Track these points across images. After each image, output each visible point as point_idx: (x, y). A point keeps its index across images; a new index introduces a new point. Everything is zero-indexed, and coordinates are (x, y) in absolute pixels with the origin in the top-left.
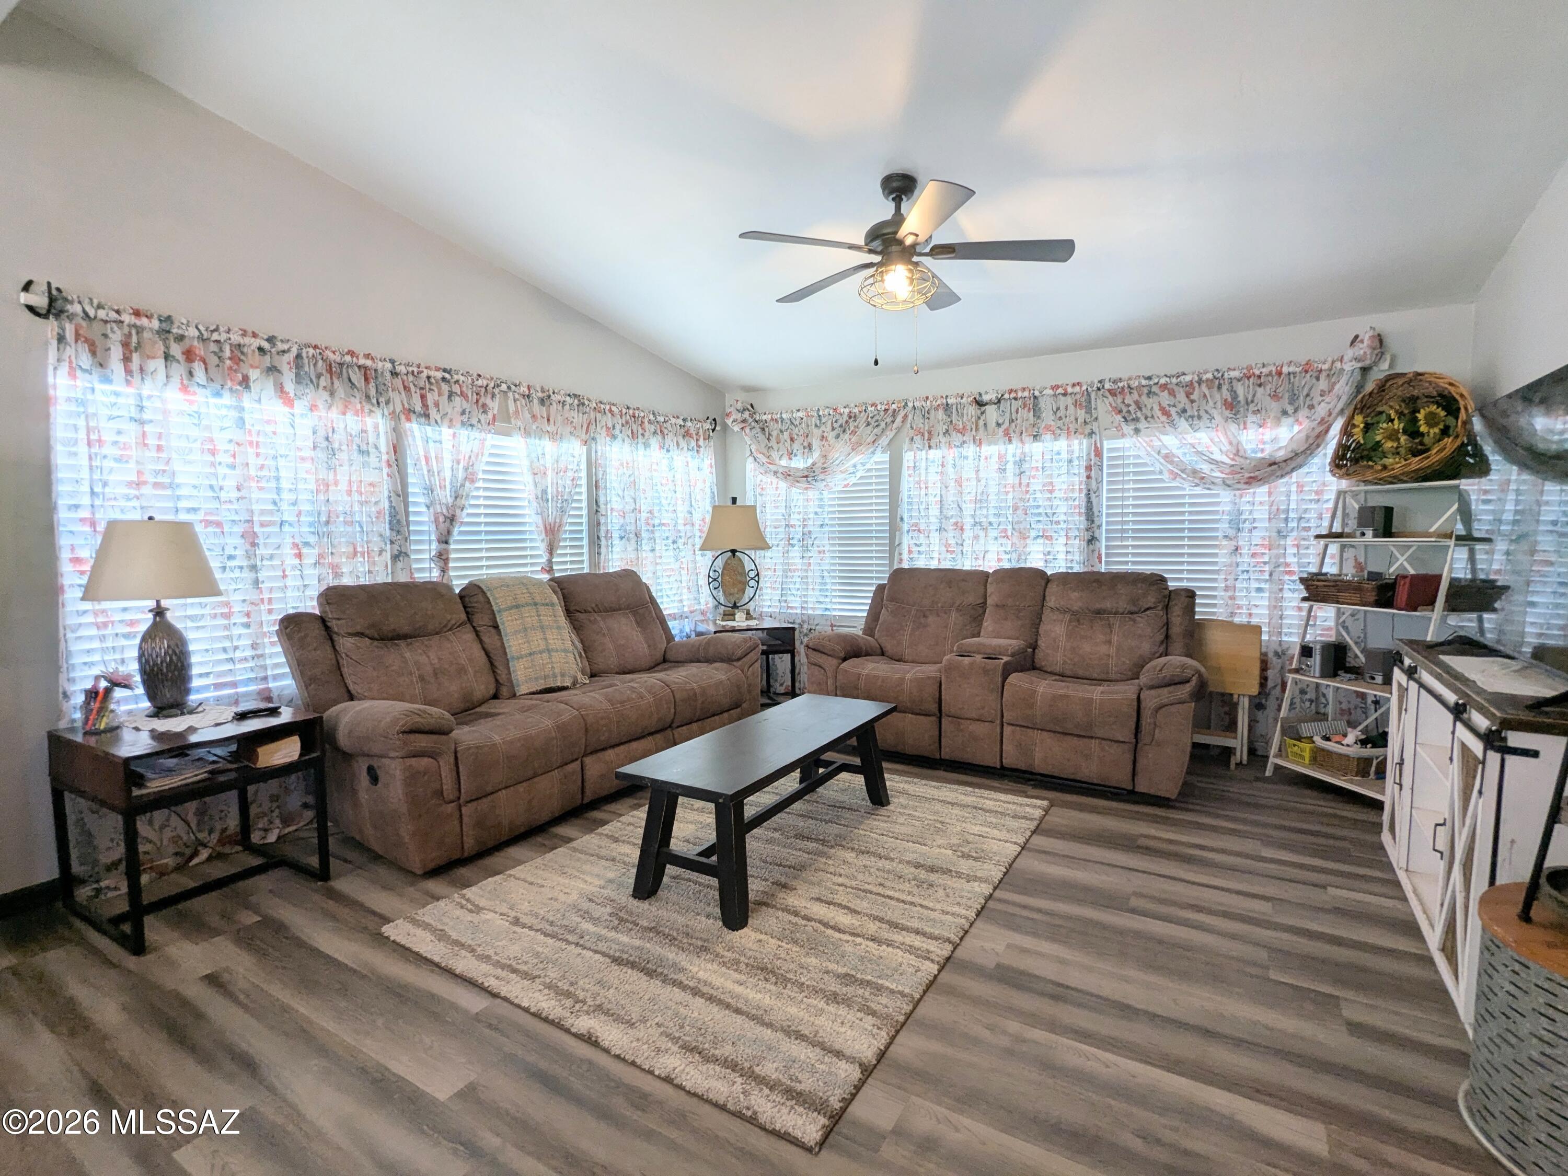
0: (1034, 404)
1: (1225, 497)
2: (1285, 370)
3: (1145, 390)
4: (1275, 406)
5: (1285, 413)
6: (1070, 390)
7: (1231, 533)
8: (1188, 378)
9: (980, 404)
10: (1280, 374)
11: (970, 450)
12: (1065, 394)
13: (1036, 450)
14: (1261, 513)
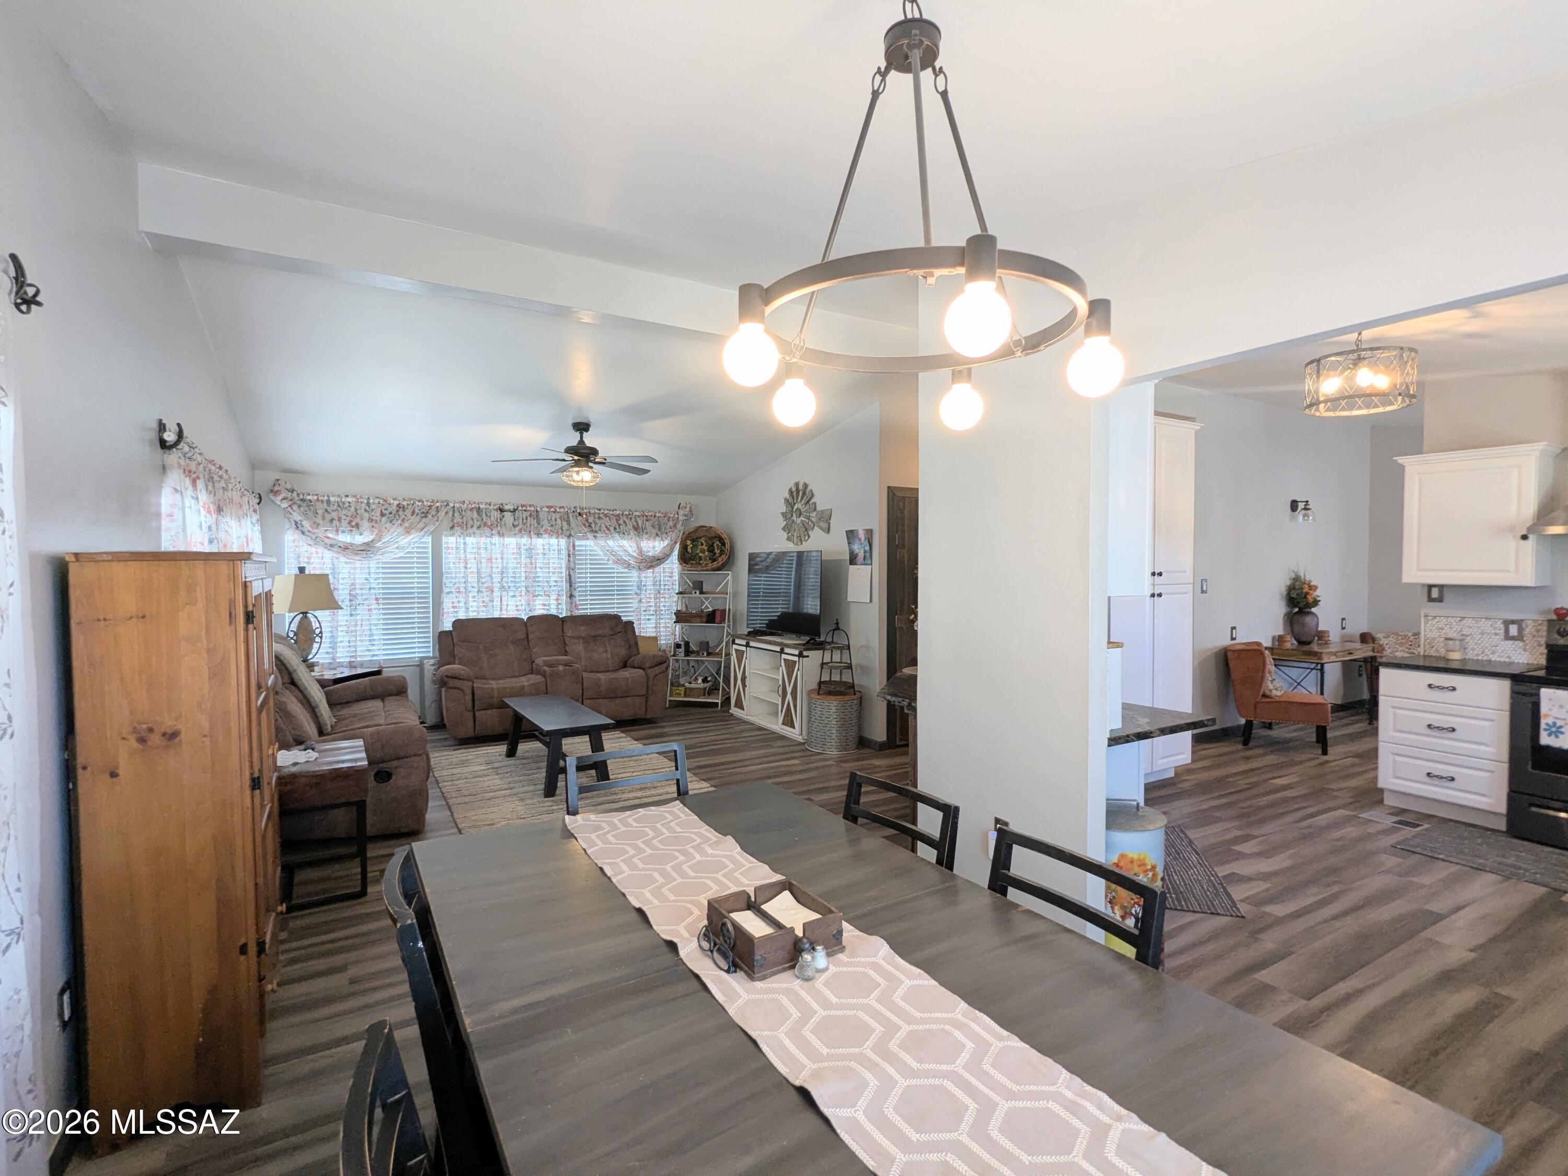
0: (536, 515)
1: (635, 573)
2: (658, 515)
3: (597, 516)
4: (654, 531)
5: (657, 535)
6: (558, 510)
7: (638, 592)
8: (618, 512)
9: (502, 510)
10: (655, 516)
11: (496, 539)
12: (554, 512)
13: (539, 542)
14: (650, 582)
